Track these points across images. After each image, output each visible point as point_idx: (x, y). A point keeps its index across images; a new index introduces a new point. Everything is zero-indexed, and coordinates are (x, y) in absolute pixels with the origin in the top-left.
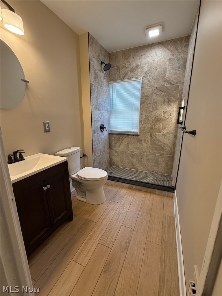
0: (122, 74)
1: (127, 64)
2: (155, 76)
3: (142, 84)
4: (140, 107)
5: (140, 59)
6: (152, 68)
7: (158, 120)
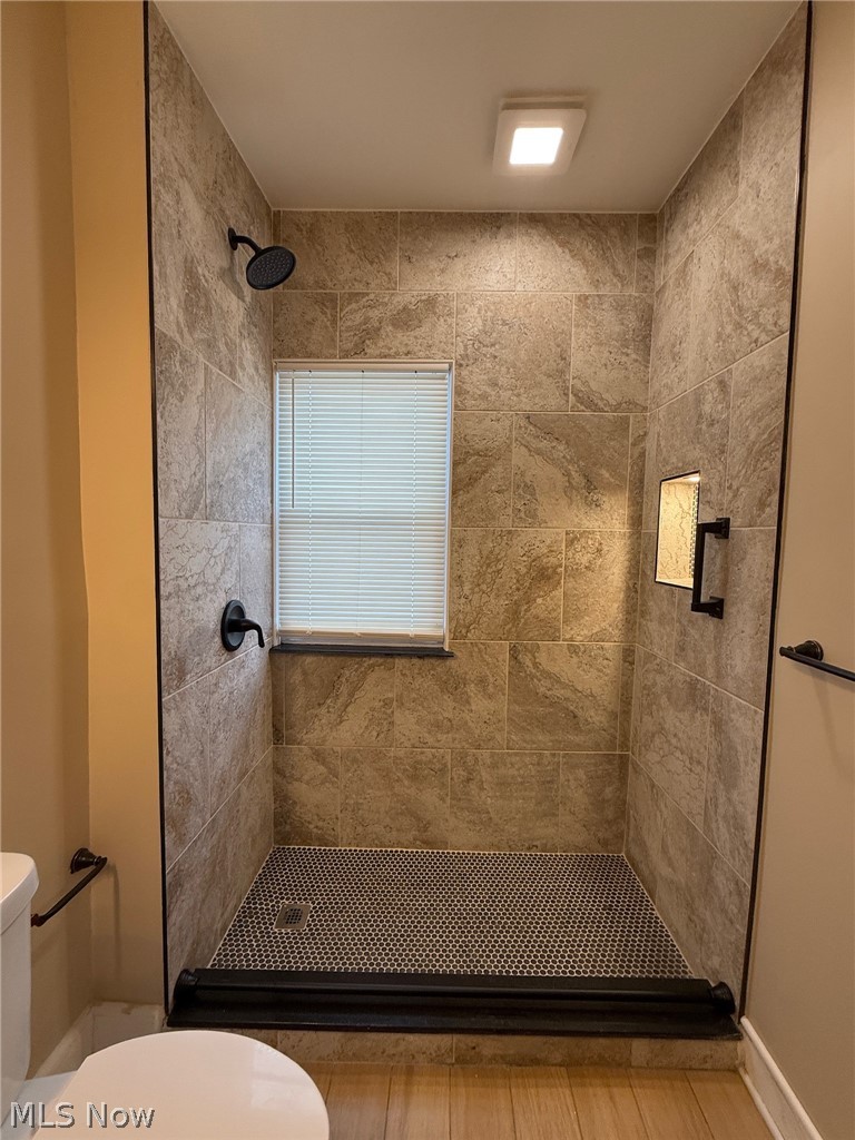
0: (349, 329)
1: (373, 285)
2: (518, 364)
3: (459, 391)
4: (453, 505)
5: (443, 271)
6: (504, 323)
7: (544, 575)
